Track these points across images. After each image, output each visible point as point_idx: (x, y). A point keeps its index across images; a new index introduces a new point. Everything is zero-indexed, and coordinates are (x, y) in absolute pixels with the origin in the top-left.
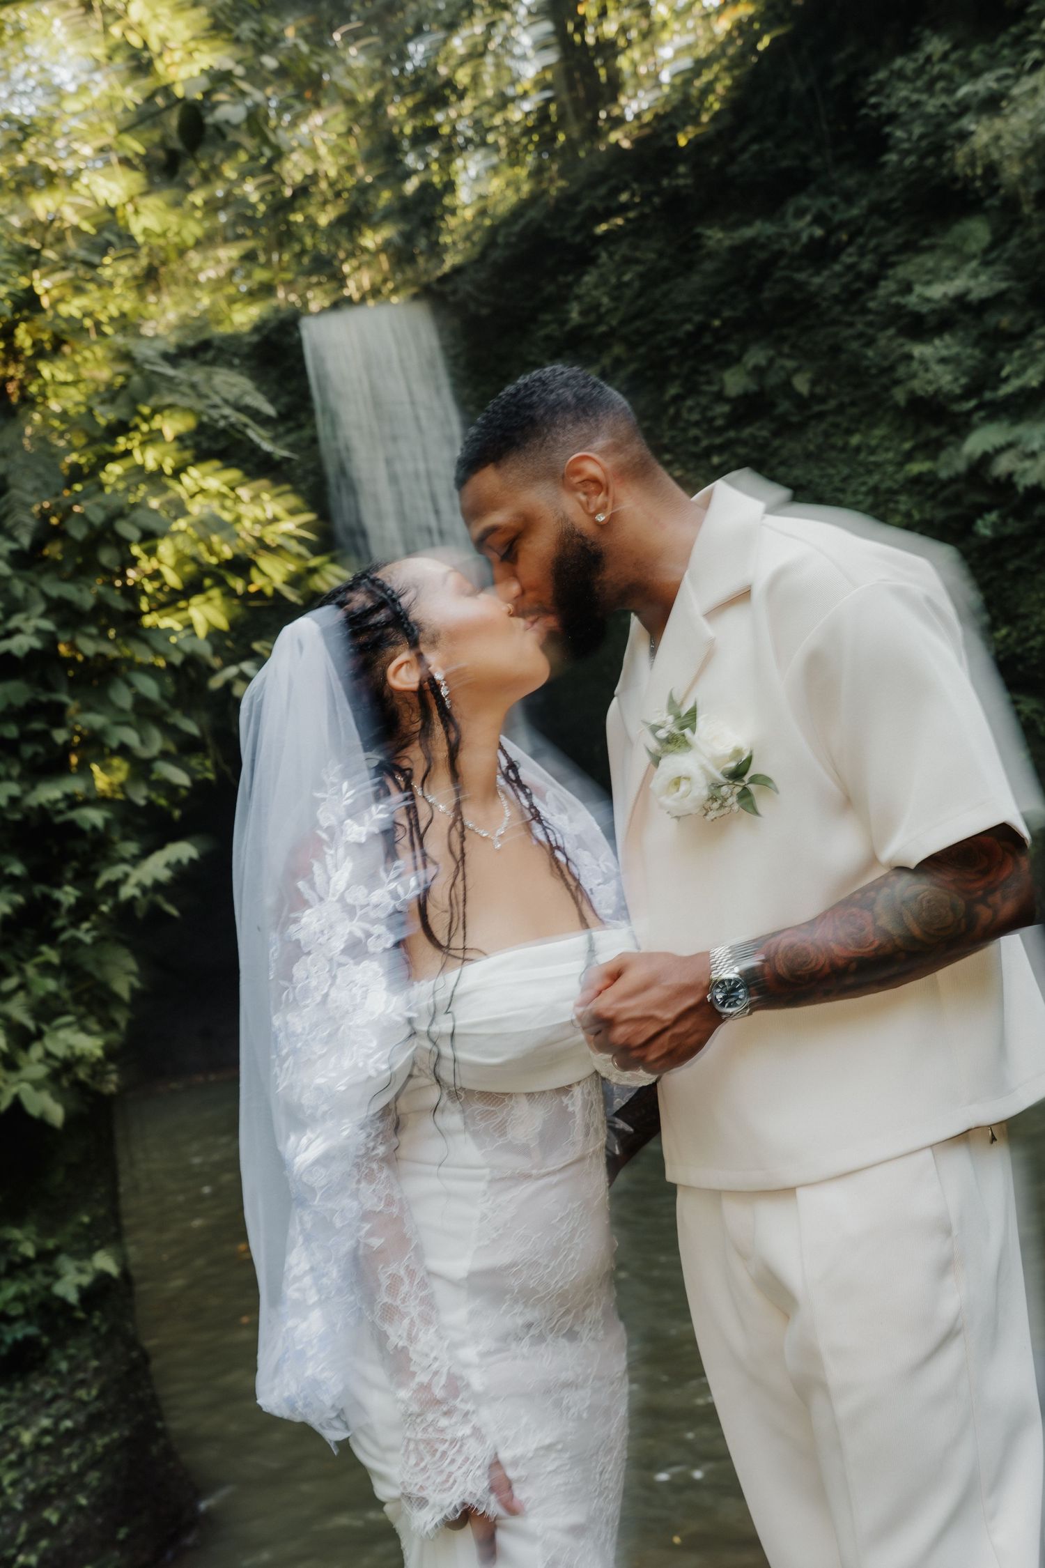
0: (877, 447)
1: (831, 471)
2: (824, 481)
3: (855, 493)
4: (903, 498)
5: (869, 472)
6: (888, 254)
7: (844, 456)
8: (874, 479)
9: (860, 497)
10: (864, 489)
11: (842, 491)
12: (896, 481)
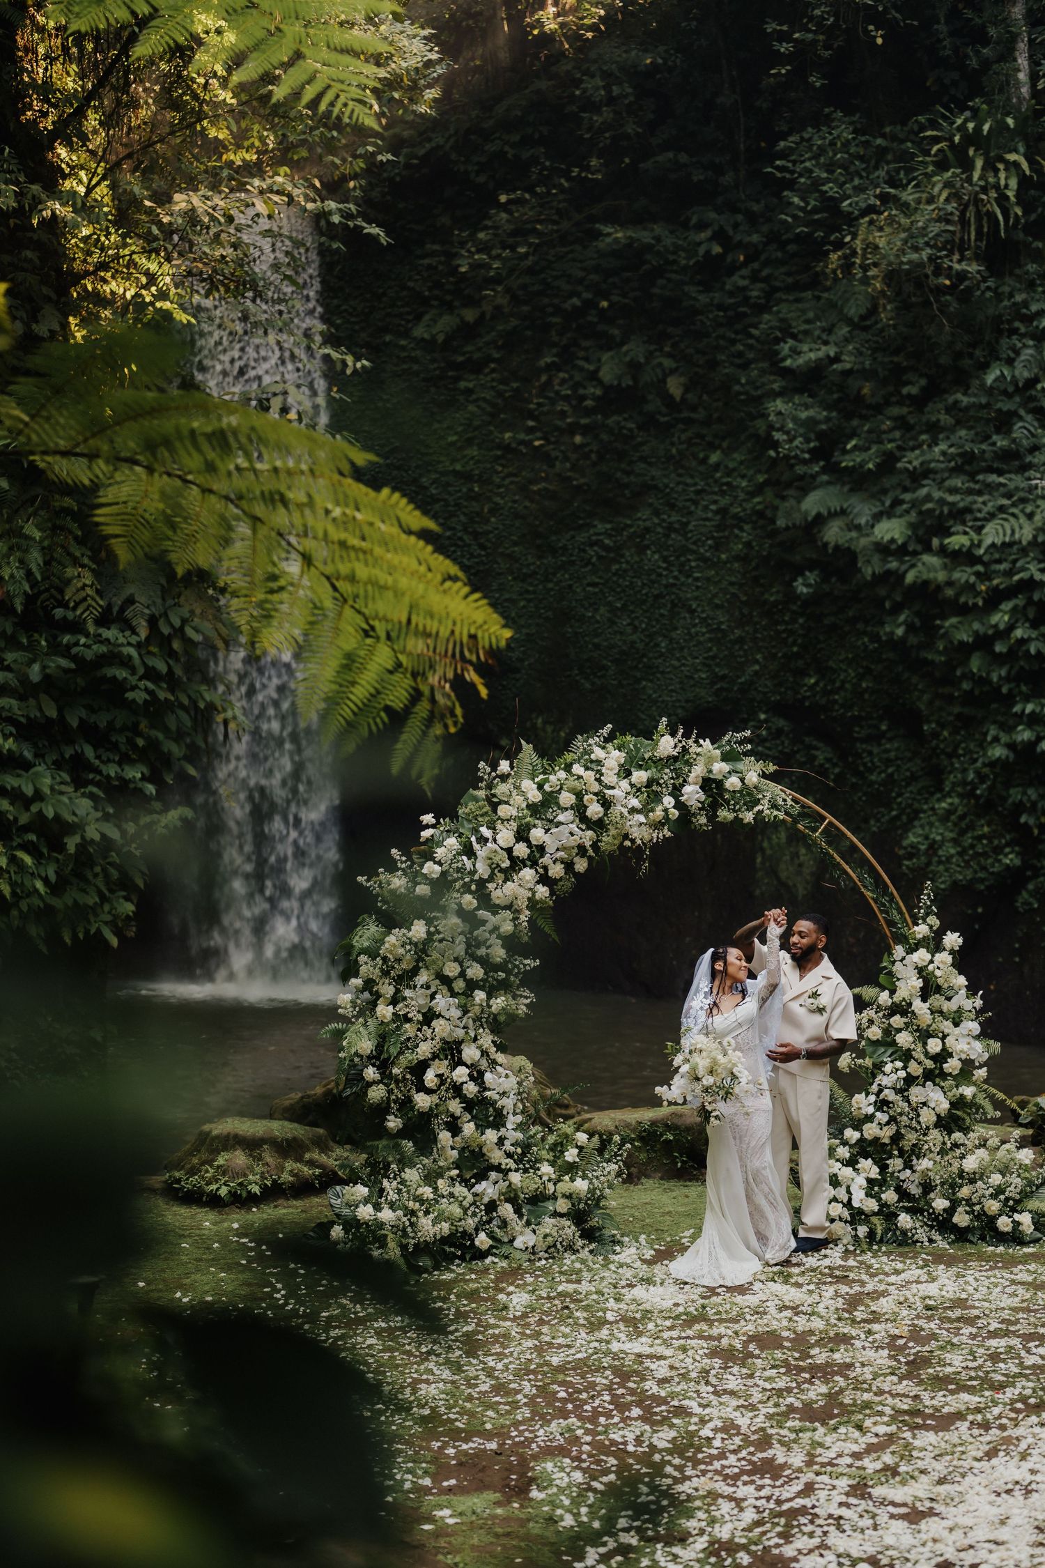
0: (734, 470)
1: (689, 481)
2: (680, 488)
3: (706, 508)
4: (747, 527)
5: (723, 493)
6: (777, 289)
7: (702, 468)
8: (725, 501)
9: (710, 515)
10: (713, 507)
11: (695, 503)
12: (744, 510)
